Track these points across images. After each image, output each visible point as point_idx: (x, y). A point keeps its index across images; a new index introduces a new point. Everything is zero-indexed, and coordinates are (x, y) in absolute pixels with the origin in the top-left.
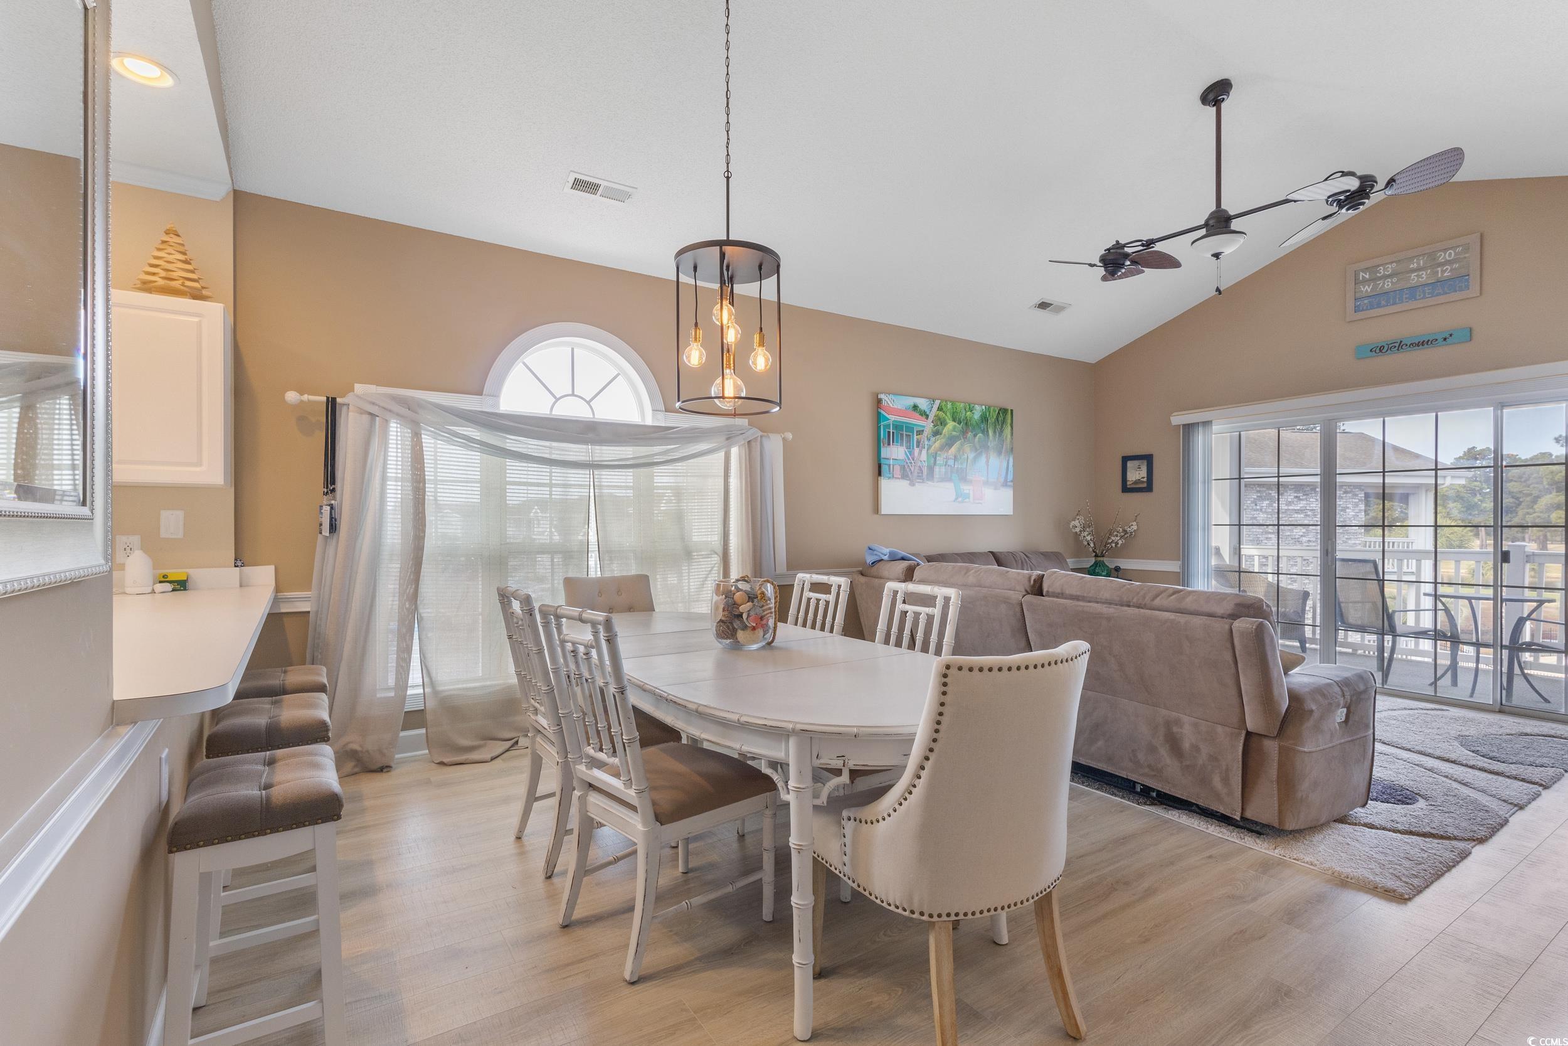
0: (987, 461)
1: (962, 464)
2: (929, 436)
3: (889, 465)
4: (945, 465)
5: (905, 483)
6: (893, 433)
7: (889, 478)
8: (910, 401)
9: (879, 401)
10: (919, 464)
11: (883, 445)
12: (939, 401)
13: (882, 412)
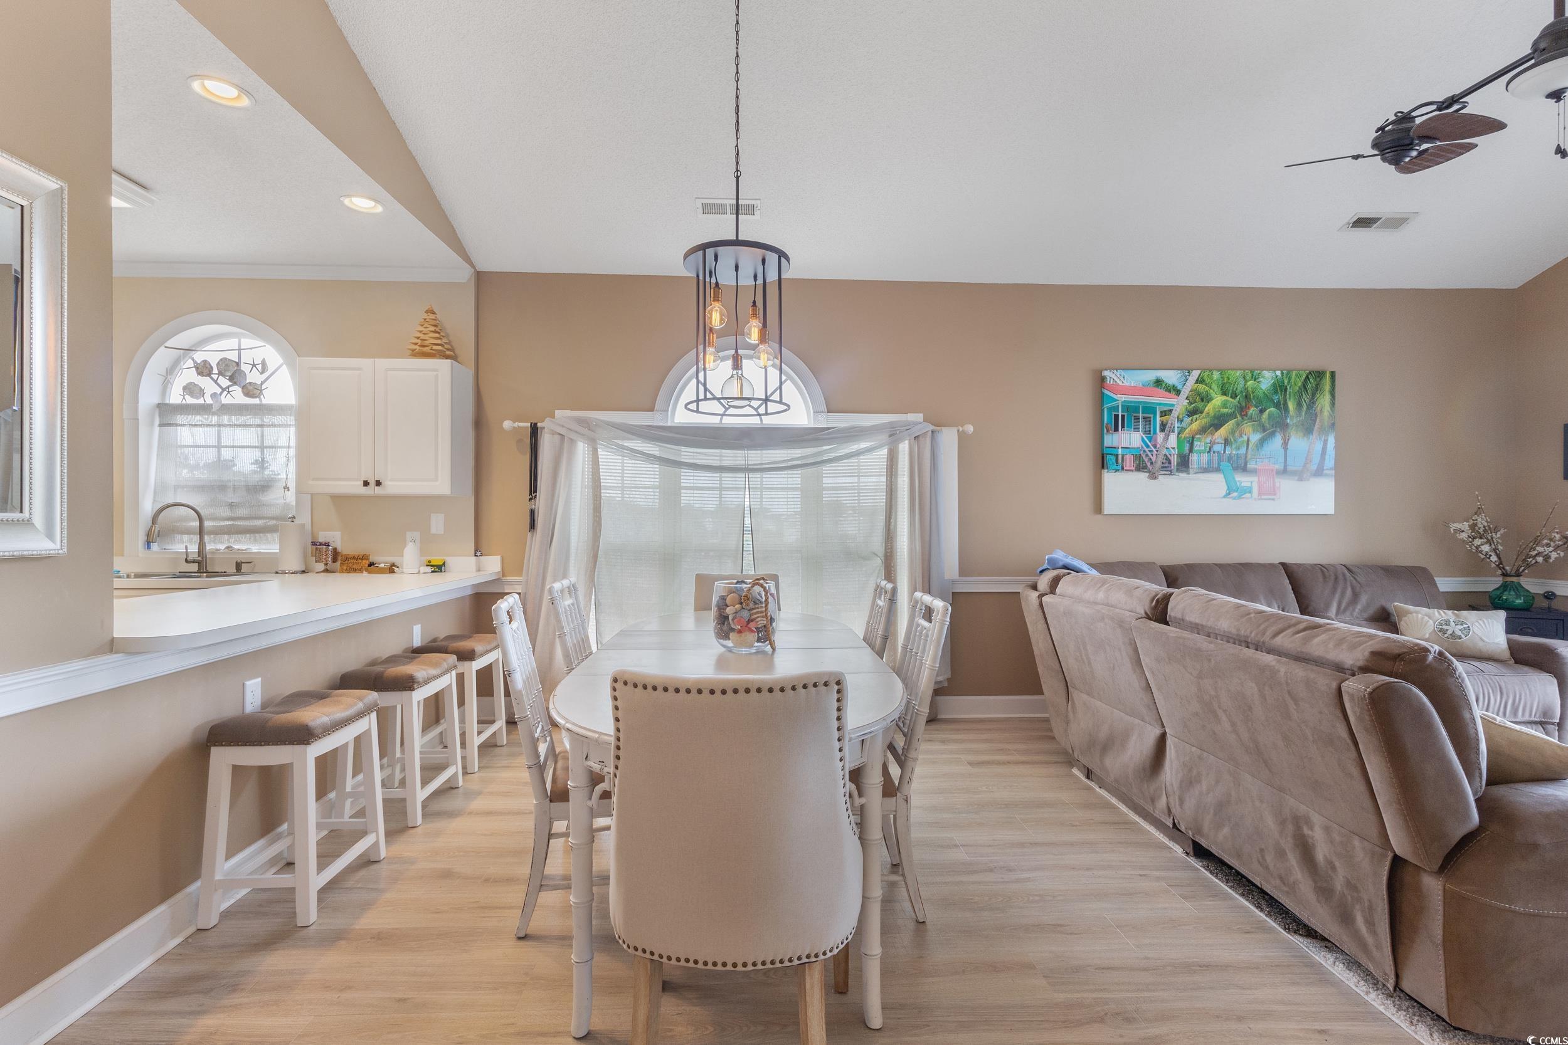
0: (1285, 444)
1: (1238, 448)
2: (1181, 417)
3: (1117, 456)
4: (1209, 452)
5: (1143, 476)
6: (1123, 416)
7: (1116, 471)
8: (1151, 375)
9: (1103, 379)
10: (1165, 451)
11: (1108, 431)
12: (1199, 371)
13: (1106, 392)
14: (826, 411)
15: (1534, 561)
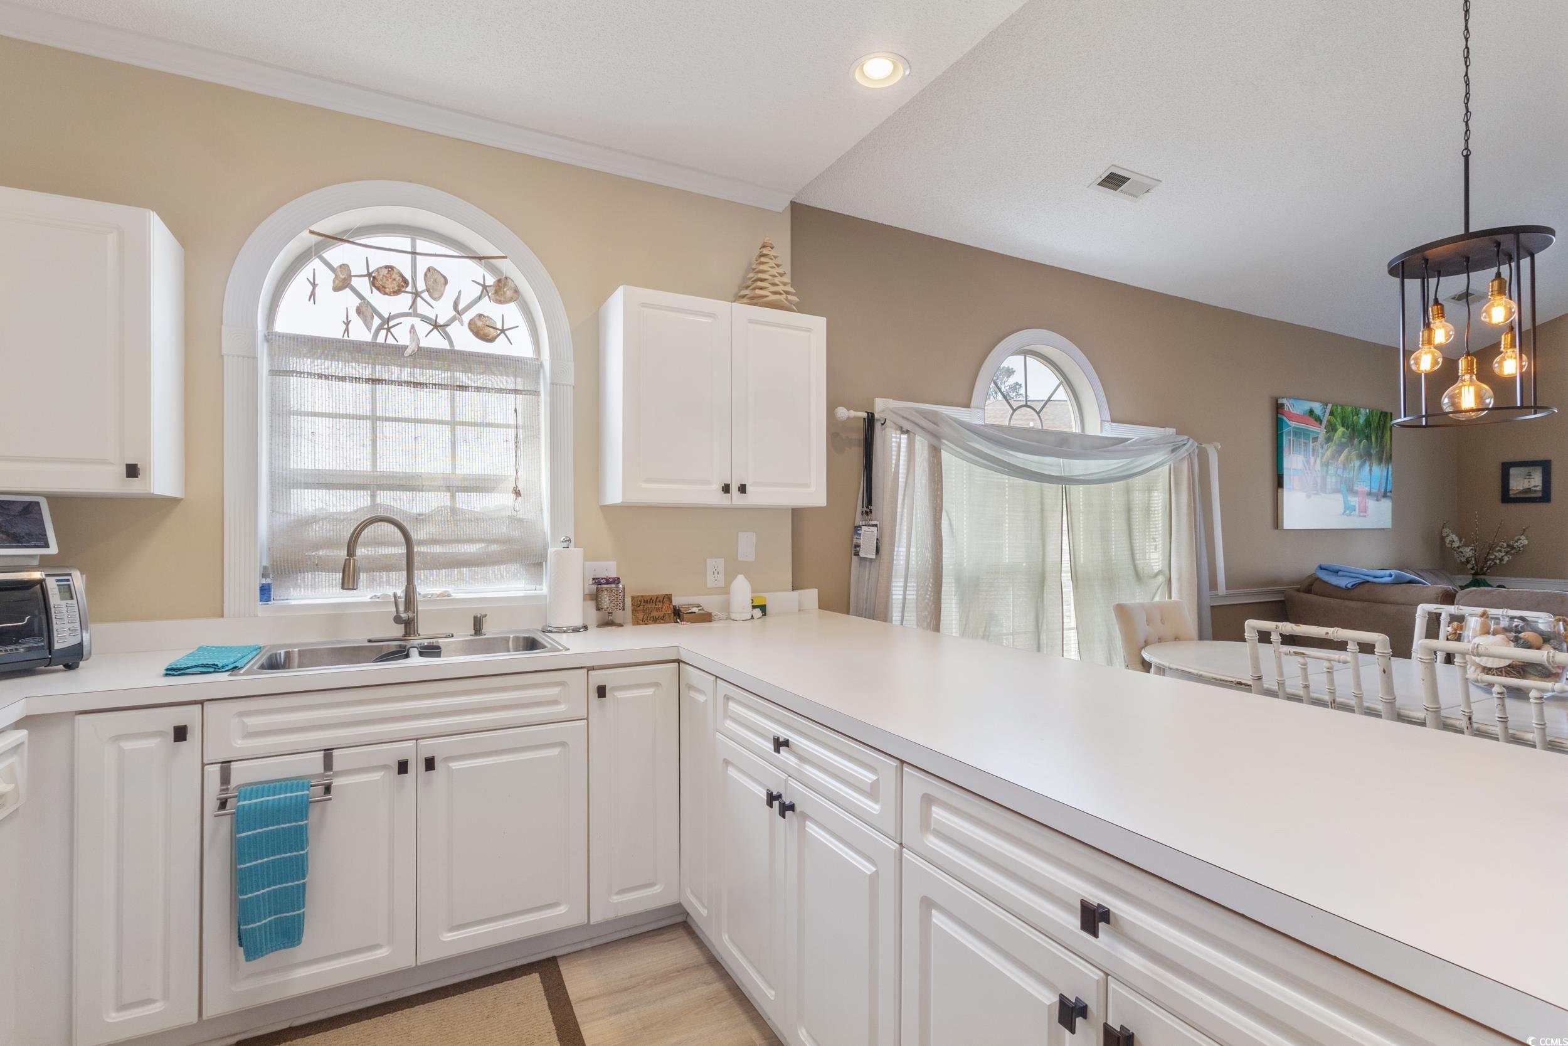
0: (1371, 470)
1: (1349, 473)
2: (1322, 443)
3: (1288, 476)
4: (1336, 475)
5: (1303, 495)
6: (1293, 440)
7: (1288, 489)
8: (1307, 406)
9: (1279, 406)
11: (1285, 454)
12: (1331, 405)
13: (1285, 418)
14: (1110, 420)
15: (1493, 563)
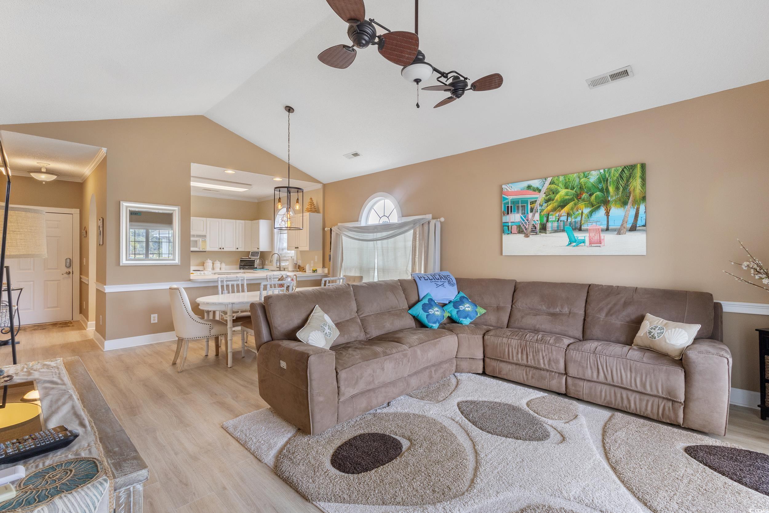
1: (576, 218)
2: (541, 204)
3: (508, 226)
4: (558, 221)
5: (521, 236)
6: (511, 207)
7: (508, 234)
8: (525, 184)
9: (502, 190)
10: (533, 223)
11: (504, 215)
12: (551, 178)
14: (401, 216)
